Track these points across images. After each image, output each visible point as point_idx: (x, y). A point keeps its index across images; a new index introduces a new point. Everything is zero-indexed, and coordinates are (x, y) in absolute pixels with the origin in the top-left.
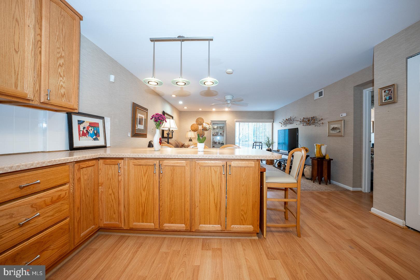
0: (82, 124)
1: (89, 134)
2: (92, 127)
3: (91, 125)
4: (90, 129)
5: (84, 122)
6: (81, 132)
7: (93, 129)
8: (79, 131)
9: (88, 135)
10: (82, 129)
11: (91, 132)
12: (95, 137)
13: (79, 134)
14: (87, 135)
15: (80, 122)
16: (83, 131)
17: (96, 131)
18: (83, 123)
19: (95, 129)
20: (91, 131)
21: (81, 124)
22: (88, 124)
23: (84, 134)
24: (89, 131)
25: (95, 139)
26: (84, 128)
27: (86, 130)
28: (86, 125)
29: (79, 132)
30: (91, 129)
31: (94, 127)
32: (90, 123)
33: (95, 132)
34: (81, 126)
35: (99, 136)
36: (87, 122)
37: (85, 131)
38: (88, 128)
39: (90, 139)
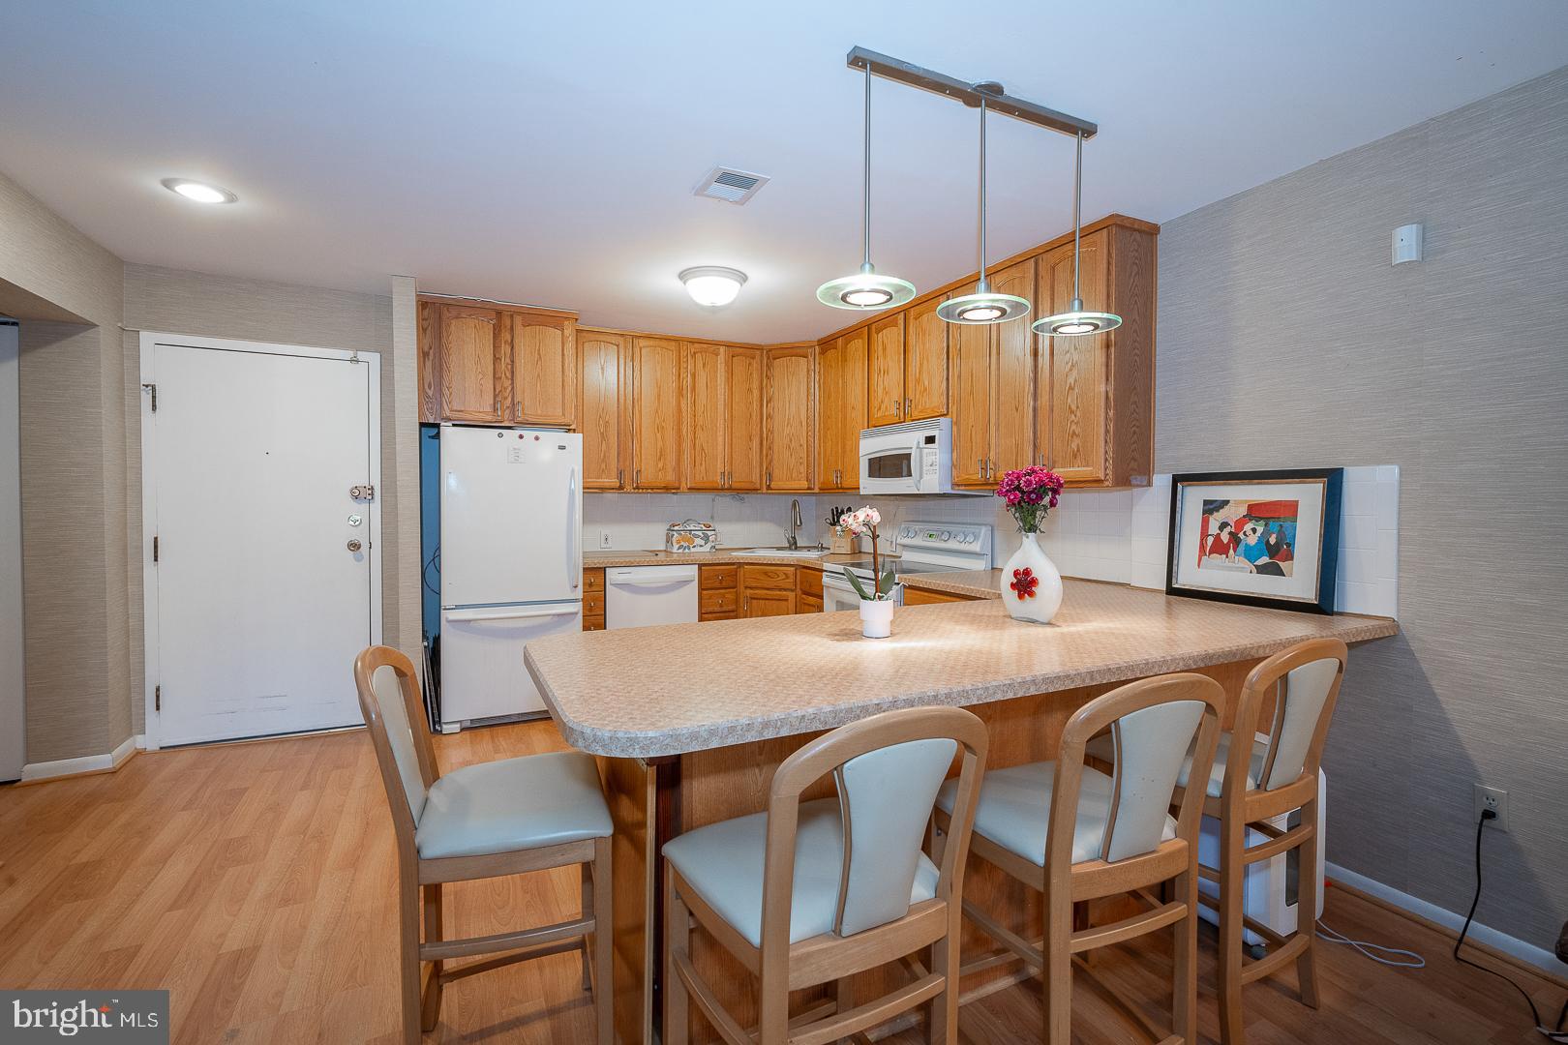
0: (1218, 511)
1: (1241, 548)
2: (1258, 519)
3: (1255, 512)
4: (1248, 527)
5: (1228, 501)
6: (1210, 540)
7: (1260, 529)
8: (1204, 534)
9: (1235, 552)
10: (1213, 529)
11: (1253, 540)
12: (1265, 560)
13: (1202, 547)
14: (1231, 551)
15: (1211, 507)
16: (1217, 538)
17: (1274, 536)
18: (1223, 508)
19: (1274, 526)
20: (1251, 538)
21: (1215, 514)
22: (1243, 511)
23: (1219, 548)
24: (1241, 535)
25: (1262, 570)
26: (1223, 526)
27: (1230, 533)
28: (1233, 513)
29: (1202, 540)
30: (1254, 531)
31: (1267, 519)
32: (1250, 507)
33: (1268, 541)
34: (1211, 519)
35: (1292, 559)
36: (1238, 503)
37: (1225, 537)
38: (1240, 524)
39: (1242, 565)
